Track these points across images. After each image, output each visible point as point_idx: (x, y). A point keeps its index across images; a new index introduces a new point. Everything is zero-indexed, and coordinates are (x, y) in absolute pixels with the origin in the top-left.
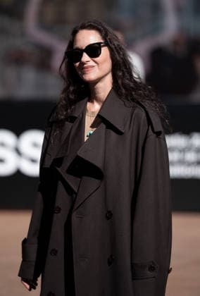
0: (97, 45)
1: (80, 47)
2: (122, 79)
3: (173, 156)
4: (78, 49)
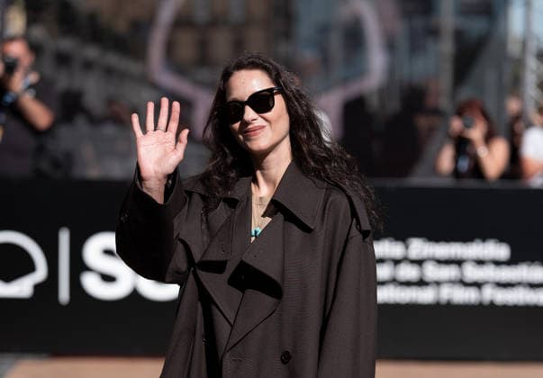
1: (238, 98)
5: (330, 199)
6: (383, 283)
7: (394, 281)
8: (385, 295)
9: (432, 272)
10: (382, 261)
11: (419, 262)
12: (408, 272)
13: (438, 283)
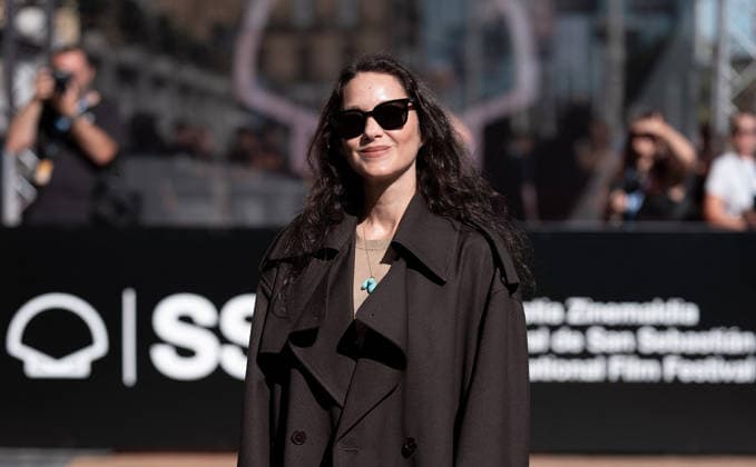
0: (399, 105)
1: (362, 108)
2: (446, 176)
3: (536, 341)
4: (357, 110)
5: (466, 245)
6: (536, 356)
7: (550, 353)
8: (540, 370)
9: (598, 340)
10: (534, 327)
11: (582, 329)
12: (568, 341)
13: (607, 355)
